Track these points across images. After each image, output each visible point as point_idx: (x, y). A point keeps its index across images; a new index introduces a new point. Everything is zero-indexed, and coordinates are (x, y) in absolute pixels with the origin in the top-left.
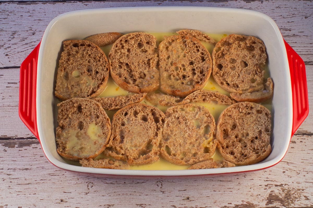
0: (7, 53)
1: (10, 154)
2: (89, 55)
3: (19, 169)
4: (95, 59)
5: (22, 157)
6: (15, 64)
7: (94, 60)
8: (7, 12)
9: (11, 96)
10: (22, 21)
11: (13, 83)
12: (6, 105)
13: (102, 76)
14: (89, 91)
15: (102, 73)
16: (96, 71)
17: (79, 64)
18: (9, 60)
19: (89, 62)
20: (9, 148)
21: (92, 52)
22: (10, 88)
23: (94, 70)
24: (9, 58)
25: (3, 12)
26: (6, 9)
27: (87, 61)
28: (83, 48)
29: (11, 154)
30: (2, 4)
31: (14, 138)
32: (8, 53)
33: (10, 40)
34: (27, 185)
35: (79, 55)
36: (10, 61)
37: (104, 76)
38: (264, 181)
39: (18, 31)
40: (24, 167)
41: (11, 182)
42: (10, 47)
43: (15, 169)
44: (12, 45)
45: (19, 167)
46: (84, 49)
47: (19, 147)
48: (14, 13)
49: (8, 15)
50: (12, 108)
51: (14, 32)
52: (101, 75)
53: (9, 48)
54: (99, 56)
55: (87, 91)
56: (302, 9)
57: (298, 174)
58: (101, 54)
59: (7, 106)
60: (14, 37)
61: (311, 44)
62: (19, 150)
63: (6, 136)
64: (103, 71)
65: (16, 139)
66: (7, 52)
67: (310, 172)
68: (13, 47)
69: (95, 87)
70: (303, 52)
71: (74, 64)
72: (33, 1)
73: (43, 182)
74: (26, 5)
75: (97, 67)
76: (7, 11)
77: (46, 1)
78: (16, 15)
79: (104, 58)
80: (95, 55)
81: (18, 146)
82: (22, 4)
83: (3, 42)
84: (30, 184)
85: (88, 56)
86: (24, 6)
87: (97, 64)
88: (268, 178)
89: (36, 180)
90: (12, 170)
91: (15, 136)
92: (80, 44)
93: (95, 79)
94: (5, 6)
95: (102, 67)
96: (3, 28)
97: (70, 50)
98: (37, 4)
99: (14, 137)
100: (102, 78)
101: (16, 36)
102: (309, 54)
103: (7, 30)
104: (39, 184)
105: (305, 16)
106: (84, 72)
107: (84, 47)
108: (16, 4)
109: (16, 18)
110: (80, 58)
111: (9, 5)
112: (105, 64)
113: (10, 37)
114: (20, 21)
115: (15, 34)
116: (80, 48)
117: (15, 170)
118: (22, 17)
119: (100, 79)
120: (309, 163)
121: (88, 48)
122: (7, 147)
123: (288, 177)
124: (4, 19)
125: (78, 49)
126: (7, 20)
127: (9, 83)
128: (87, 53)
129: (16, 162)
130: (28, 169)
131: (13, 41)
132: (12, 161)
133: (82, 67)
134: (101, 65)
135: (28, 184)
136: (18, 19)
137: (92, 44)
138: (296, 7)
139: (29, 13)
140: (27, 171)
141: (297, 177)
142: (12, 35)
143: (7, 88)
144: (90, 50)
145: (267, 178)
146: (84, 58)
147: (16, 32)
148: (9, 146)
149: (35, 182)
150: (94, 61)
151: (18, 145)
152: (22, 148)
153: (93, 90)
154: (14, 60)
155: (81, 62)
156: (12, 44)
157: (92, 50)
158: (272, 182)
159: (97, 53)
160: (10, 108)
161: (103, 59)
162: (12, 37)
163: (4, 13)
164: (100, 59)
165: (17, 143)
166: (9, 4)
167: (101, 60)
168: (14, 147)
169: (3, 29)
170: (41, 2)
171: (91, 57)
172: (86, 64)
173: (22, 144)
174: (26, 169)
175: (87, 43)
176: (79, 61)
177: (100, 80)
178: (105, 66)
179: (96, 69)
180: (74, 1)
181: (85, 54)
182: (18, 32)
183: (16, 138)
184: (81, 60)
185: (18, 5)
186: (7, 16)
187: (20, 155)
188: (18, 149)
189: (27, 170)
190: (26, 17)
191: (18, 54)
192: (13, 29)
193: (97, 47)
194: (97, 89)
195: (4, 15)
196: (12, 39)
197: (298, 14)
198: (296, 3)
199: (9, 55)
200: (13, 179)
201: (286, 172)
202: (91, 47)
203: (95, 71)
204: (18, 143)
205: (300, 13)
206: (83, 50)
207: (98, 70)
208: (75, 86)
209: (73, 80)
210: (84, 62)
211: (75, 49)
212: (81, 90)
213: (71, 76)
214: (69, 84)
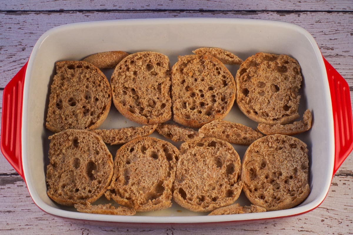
2: (88, 79)
3: (0, 211)
4: (94, 83)
5: (4, 197)
7: (94, 85)
13: (103, 104)
14: (86, 122)
15: (103, 100)
16: (95, 98)
17: (76, 90)
19: (87, 87)
21: (91, 75)
23: (93, 96)
27: (85, 86)
28: (80, 70)
35: (75, 79)
37: (105, 104)
40: (6, 209)
47: (2, 185)
52: (102, 102)
54: (100, 80)
55: (85, 122)
58: (102, 78)
62: (1, 189)
64: (104, 98)
69: (95, 117)
71: (69, 90)
73: (29, 228)
75: (96, 93)
79: (105, 83)
80: (95, 79)
84: (12, 229)
85: (85, 79)
87: (97, 90)
89: (20, 226)
92: (76, 66)
93: (94, 107)
95: (103, 93)
97: (64, 74)
100: (103, 107)
104: (24, 230)
106: (81, 100)
107: (81, 69)
110: (76, 82)
112: (107, 89)
116: (76, 71)
119: (100, 107)
121: (85, 70)
125: (74, 71)
128: (85, 76)
130: (11, 211)
133: (79, 93)
134: (102, 91)
135: (10, 230)
137: (90, 65)
140: (9, 214)
144: (89, 73)
146: (81, 82)
149: (19, 227)
150: (93, 86)
152: (5, 186)
153: (92, 121)
155: (78, 87)
157: (91, 73)
159: (96, 77)
164: (101, 84)
167: (102, 84)
171: (90, 82)
172: (83, 90)
173: (5, 181)
174: (9, 211)
175: (85, 64)
176: (75, 86)
177: (101, 108)
178: (106, 92)
179: (95, 95)
181: (82, 78)
184: (77, 84)
187: (2, 195)
189: (10, 213)
191: (4, 73)
193: (96, 70)
194: (97, 119)
202: (89, 69)
203: (94, 98)
206: (80, 73)
207: (98, 97)
208: (70, 116)
209: (68, 109)
210: (81, 87)
211: (70, 71)
212: (77, 121)
213: (65, 104)
214: (62, 114)
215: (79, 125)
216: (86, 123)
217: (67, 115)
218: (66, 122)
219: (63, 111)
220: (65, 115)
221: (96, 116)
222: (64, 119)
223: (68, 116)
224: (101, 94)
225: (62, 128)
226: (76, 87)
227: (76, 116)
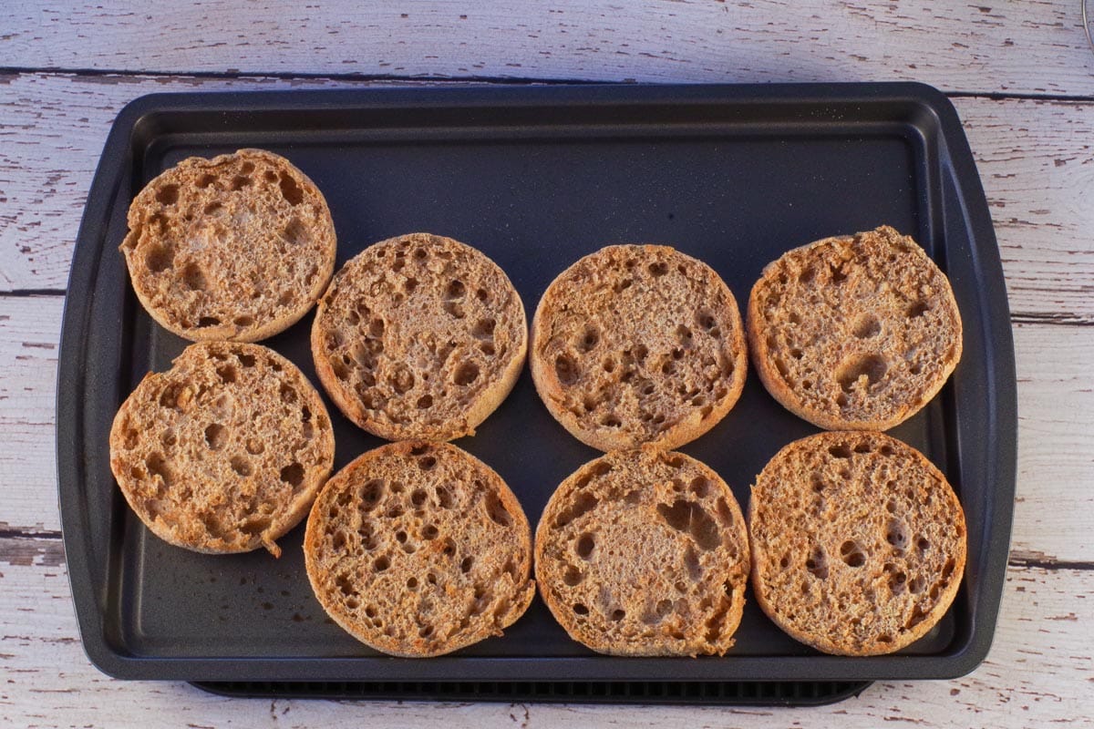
0: (26, 244)
1: (16, 585)
2: (890, 484)
3: (41, 639)
4: (910, 495)
5: (54, 597)
6: (51, 282)
7: (910, 500)
8: (35, 106)
9: (30, 389)
10: (84, 138)
11: (39, 346)
12: (11, 418)
13: (946, 556)
14: (902, 611)
15: (944, 547)
16: (918, 538)
17: (859, 518)
18: (32, 266)
19: (891, 508)
20: (11, 564)
21: (901, 473)
22: (30, 363)
23: (912, 535)
24: (31, 260)
25: (23, 106)
26: (34, 95)
27: (884, 506)
28: (866, 459)
29: (19, 588)
30: (20, 76)
31: (31, 532)
32: (30, 245)
33: (41, 201)
34: (65, 694)
35: (855, 486)
36: (34, 271)
37: (950, 557)
38: (885, 719)
39: (68, 171)
40: (59, 632)
41: (10, 681)
42: (39, 224)
43: (27, 638)
44: (45, 217)
45: (41, 632)
46: (869, 462)
47: (48, 565)
48: (59, 110)
49: (40, 115)
50: (30, 429)
51: (54, 174)
52: (940, 551)
53: (36, 226)
54: (927, 485)
55: (898, 614)
56: (1048, 134)
57: (1004, 701)
58: (934, 481)
59: (14, 421)
60: (54, 191)
61: (1071, 253)
62: (47, 575)
63: (6, 523)
64: (946, 539)
65: (37, 535)
66: (25, 238)
67: (1047, 694)
68: (48, 223)
69: (923, 596)
70: (1041, 279)
71: (840, 519)
72: (127, 73)
73: (120, 689)
74: (103, 83)
75: (920, 524)
76: (35, 102)
77: (170, 74)
78: (64, 115)
79: (945, 493)
80: (911, 484)
81: (42, 562)
82: (90, 81)
83: (17, 206)
84: (75, 690)
85: (884, 486)
86: (95, 87)
87: (920, 516)
88: (899, 711)
89: (97, 681)
90: (17, 641)
91: (34, 525)
92: (853, 446)
93: (917, 566)
94: (31, 85)
95: (941, 524)
96: (18, 160)
97: (821, 470)
98: (139, 81)
99: (31, 528)
100: (943, 565)
101: (60, 186)
102: (1063, 288)
103: (34, 165)
104: (107, 694)
105: (1057, 158)
106: (878, 547)
107: (868, 455)
108: (70, 80)
109: (63, 127)
110: (857, 494)
111: (43, 81)
112: (951, 513)
113: (41, 191)
114: (77, 137)
115: (59, 181)
116: (855, 462)
117: (28, 642)
118: (86, 124)
119: (936, 566)
120: (1045, 665)
121: (883, 460)
122: (6, 560)
123: (969, 709)
124: (25, 127)
125: (850, 463)
126: (35, 132)
127: (25, 345)
128: (883, 477)
129: (31, 615)
130: (72, 639)
131: (51, 204)
132: (19, 609)
133: (869, 526)
134: (935, 517)
135: (69, 691)
136: (74, 129)
137: (896, 444)
138: (1026, 125)
139: (109, 111)
140: (68, 646)
141: (1000, 710)
142: (48, 184)
143: (19, 362)
144: (893, 467)
145: (894, 710)
146: (873, 493)
147: (62, 174)
148: (13, 558)
149: (93, 686)
150: (909, 505)
151: (42, 556)
152: (57, 568)
153: (917, 608)
154: (50, 266)
155: (865, 509)
156: (48, 215)
157: (899, 465)
158: (912, 723)
159: (916, 476)
160: (26, 428)
161: (942, 494)
162: (48, 189)
163: (24, 109)
164: (932, 497)
165: (39, 550)
166: (44, 77)
167: (934, 498)
168: (28, 562)
169: (17, 163)
170: (154, 77)
171: (897, 492)
172: (881, 517)
173: (57, 553)
174: (67, 639)
175: (880, 440)
176: (856, 507)
177: (938, 570)
178: (949, 521)
179: (918, 531)
180: (263, 78)
181: (875, 482)
182: (68, 174)
183: (40, 532)
184: (863, 502)
185: (76, 84)
186: (35, 120)
187: (48, 592)
188: (45, 570)
189: (69, 643)
190: (99, 125)
191: (65, 247)
192: (54, 164)
193: (914, 456)
194: (932, 603)
195: (27, 114)
196: (47, 196)
197: (1033, 148)
198: (1028, 111)
199: (32, 250)
200: (19, 671)
201: (960, 693)
202: (893, 457)
203: (915, 538)
204: (43, 550)
205: (1038, 148)
206: (867, 468)
207: (926, 537)
208: (852, 597)
209: (845, 576)
210: (873, 508)
211: (838, 463)
212: (874, 609)
213: (833, 560)
214: (830, 590)
215: (882, 623)
216: (901, 616)
217: (843, 595)
218: (842, 616)
219: (831, 583)
220: (838, 595)
221: (927, 593)
222: (837, 605)
223: (848, 598)
224: (935, 527)
225: (834, 634)
226: (860, 509)
227: (870, 594)
